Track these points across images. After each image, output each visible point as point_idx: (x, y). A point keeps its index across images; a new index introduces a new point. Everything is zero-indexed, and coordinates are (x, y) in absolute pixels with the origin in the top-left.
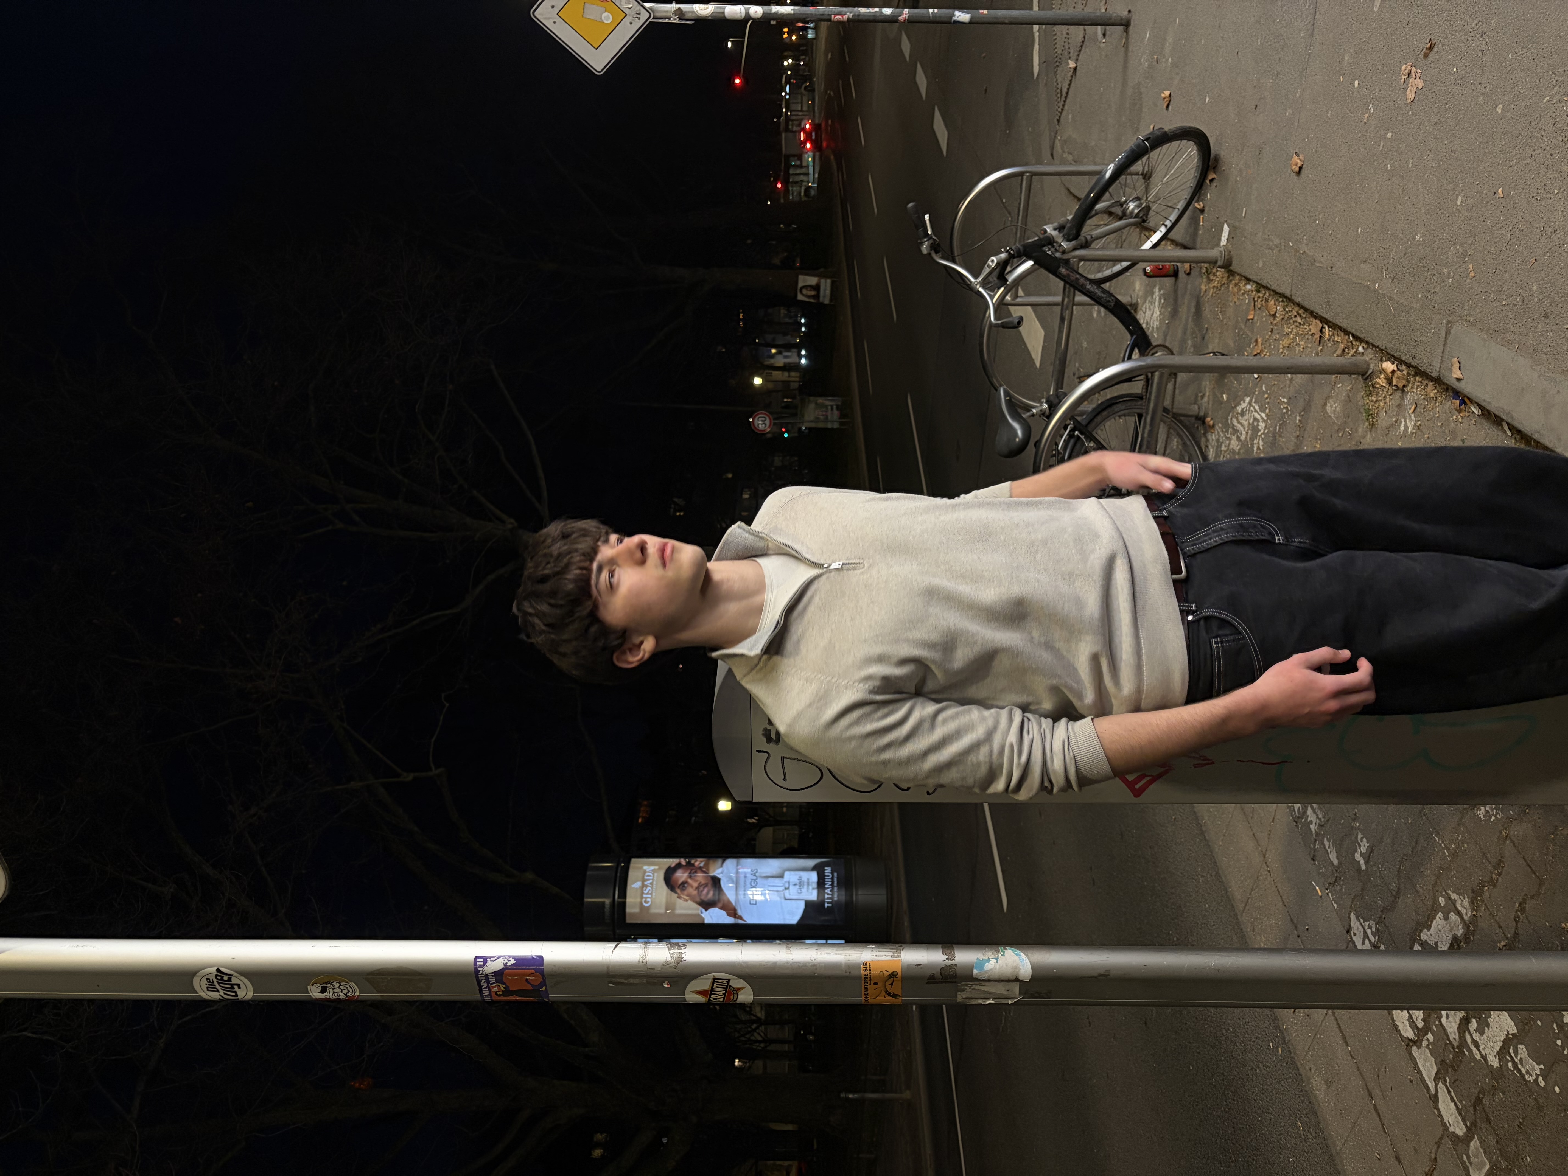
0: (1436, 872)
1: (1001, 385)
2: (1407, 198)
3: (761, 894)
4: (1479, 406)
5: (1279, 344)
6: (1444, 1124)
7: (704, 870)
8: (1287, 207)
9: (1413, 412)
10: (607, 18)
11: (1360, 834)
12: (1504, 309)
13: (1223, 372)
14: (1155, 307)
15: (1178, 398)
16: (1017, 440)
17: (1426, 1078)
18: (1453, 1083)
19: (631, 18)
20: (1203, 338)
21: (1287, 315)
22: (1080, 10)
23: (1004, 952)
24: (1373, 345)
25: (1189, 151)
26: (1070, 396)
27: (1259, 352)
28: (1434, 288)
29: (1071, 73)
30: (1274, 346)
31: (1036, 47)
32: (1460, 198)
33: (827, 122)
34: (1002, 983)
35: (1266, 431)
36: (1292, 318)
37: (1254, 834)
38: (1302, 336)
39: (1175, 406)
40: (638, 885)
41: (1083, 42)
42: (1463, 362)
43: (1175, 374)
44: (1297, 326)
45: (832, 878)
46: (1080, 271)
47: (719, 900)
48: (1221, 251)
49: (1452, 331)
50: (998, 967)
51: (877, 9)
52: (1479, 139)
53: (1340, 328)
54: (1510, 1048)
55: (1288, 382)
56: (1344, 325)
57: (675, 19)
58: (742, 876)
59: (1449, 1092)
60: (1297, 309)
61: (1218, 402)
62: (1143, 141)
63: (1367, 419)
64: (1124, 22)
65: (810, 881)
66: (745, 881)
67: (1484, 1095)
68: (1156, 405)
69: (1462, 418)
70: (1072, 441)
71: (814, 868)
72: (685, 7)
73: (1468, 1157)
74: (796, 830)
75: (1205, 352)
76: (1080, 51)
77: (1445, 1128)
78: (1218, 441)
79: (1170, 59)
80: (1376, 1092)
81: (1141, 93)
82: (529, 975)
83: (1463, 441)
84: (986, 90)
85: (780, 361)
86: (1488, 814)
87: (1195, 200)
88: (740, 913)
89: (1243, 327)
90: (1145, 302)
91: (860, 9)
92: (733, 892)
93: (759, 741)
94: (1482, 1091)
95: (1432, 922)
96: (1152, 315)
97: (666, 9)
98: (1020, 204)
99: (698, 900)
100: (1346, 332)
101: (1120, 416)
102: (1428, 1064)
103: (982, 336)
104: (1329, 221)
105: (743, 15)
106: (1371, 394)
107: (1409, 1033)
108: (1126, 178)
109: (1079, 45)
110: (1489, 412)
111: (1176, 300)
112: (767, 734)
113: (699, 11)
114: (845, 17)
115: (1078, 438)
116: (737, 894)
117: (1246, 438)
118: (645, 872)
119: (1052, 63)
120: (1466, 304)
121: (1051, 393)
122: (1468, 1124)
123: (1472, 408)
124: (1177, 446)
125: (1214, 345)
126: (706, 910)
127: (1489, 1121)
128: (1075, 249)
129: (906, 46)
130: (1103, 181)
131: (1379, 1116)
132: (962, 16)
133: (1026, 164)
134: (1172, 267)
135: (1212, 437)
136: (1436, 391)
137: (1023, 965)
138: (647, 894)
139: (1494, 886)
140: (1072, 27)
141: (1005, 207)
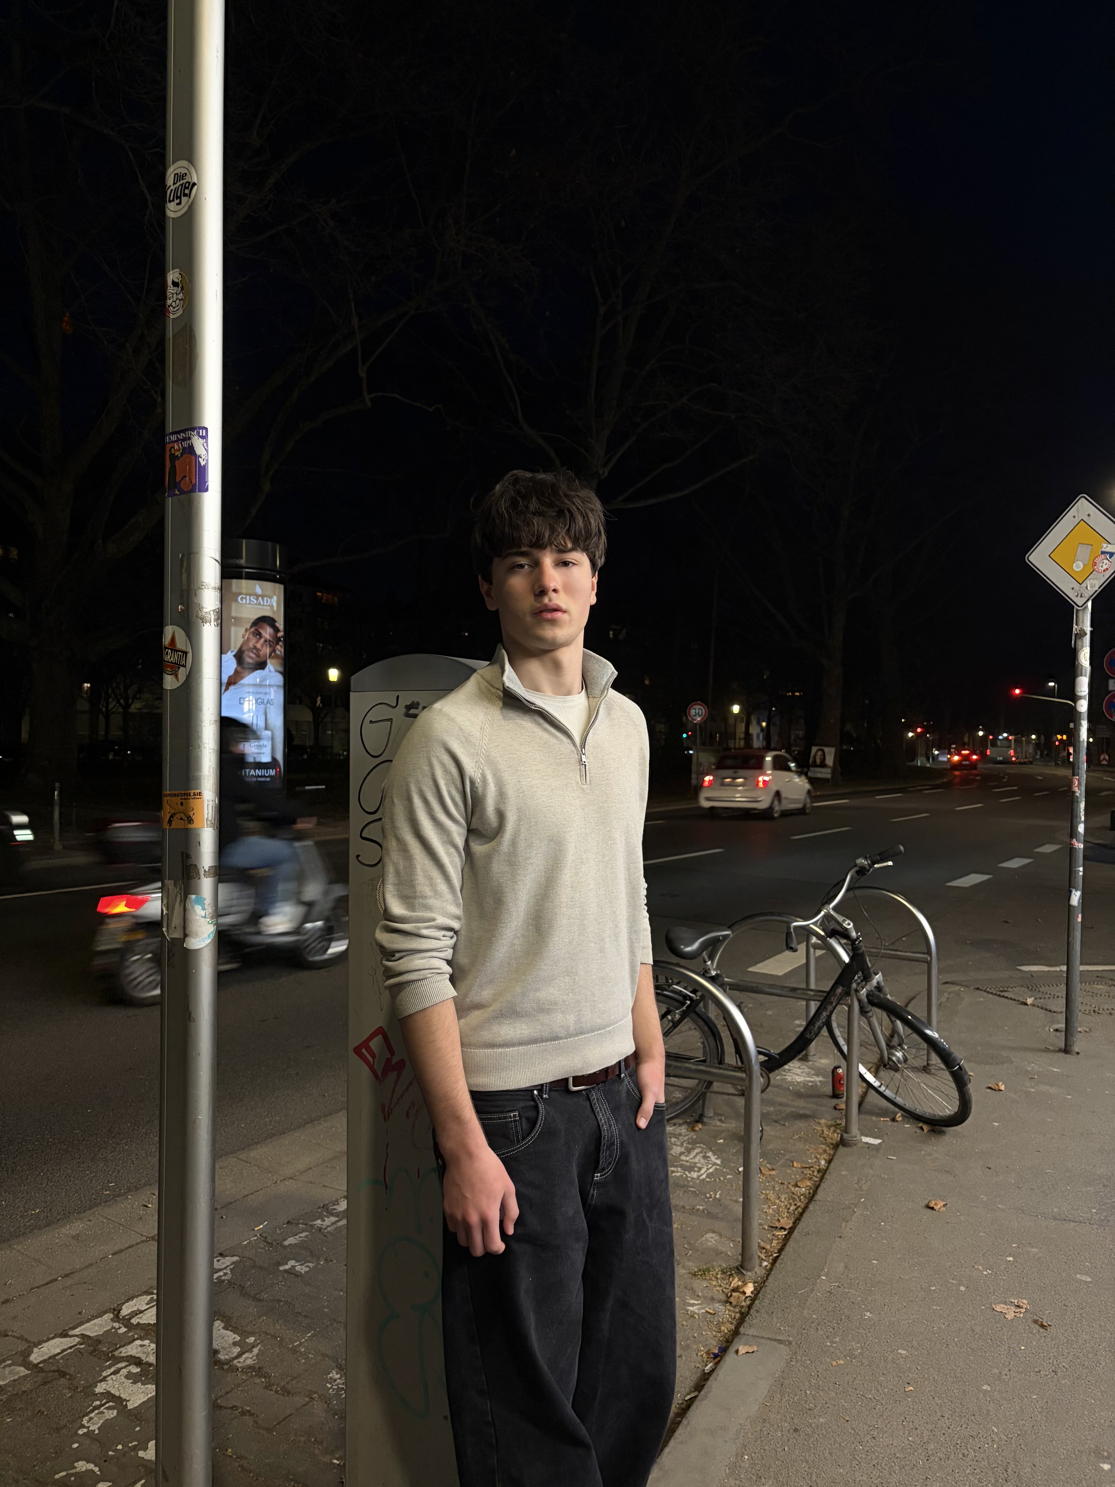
0: (277, 1334)
1: (733, 932)
2: (905, 1304)
3: (249, 709)
4: (712, 1371)
5: (770, 1190)
6: (40, 1343)
7: (273, 654)
8: (896, 1196)
9: (707, 1312)
10: (1078, 566)
11: (313, 1265)
12: (803, 1392)
13: (745, 1140)
14: (805, 1077)
15: (719, 1099)
16: (682, 947)
17: (83, 1327)
18: (79, 1351)
19: (1078, 589)
20: (776, 1121)
21: (796, 1197)
22: (1080, 1009)
23: (211, 923)
24: (768, 1275)
25: (948, 1108)
26: (723, 994)
27: (763, 1172)
28: (821, 1329)
29: (1021, 1000)
30: (768, 1186)
31: (1046, 969)
32: (905, 1352)
33: (978, 775)
34: (183, 922)
35: (689, 1179)
36: (794, 1201)
37: (311, 1168)
38: (777, 1211)
39: (712, 1094)
40: (259, 591)
41: (1050, 1011)
42: (754, 1354)
43: (743, 1095)
44: (786, 1206)
45: (264, 776)
46: (839, 1008)
47: (244, 668)
48: (856, 1137)
49: (782, 1346)
50: (197, 918)
51: (1083, 818)
52: (958, 1370)
53: (784, 1245)
54: (113, 1402)
55: (735, 1198)
56: (787, 1248)
57: (1076, 630)
58: (267, 690)
59: (71, 1348)
60: (803, 1206)
61: (717, 1135)
62: (959, 1064)
63: (700, 1270)
64: (1068, 1048)
65: (262, 755)
66: (262, 693)
67: (69, 1379)
68: (715, 1075)
69: (702, 1356)
70: (680, 998)
71: (274, 759)
72: (1087, 639)
73: (9, 1365)
74: (309, 743)
75: (763, 1124)
76: (1042, 1008)
77: (36, 1345)
78: (680, 1134)
79: (1033, 1090)
80: (69, 1282)
81: (1002, 1063)
82: (190, 479)
83: (680, 1356)
84: (1007, 922)
85: (754, 730)
86: (333, 1381)
87: (904, 1113)
88: (232, 688)
89: (786, 1158)
90: (809, 1068)
91: (1084, 803)
92: (251, 682)
93: (406, 698)
94: (72, 1378)
95: (231, 1331)
96: (797, 1075)
97: (1085, 622)
98: (901, 951)
99: (244, 648)
100: (780, 1251)
101: (703, 1043)
102: (97, 1328)
103: (779, 915)
104: (883, 1234)
105: (1079, 694)
106: (723, 1273)
107: (125, 1311)
108: (924, 1049)
109: (1048, 1008)
110: (707, 1380)
111: (811, 1096)
112: (414, 705)
113: (1083, 653)
114: (1076, 789)
115: (684, 1004)
116: (249, 685)
117: (683, 1161)
118: (271, 597)
119: (1031, 983)
120: (807, 1358)
121: (726, 979)
122: (41, 1365)
123: (711, 1364)
124: (675, 1097)
125: (770, 1131)
126: (234, 656)
127: (45, 1383)
128: (859, 1001)
129: (1048, 849)
130: (922, 1028)
131: (47, 1284)
132: (1076, 897)
133: (939, 959)
134: (841, 1093)
135: (683, 1130)
136: (726, 1331)
137: (199, 941)
138: (250, 600)
139: (266, 1388)
140: (1065, 1001)
141: (898, 940)
